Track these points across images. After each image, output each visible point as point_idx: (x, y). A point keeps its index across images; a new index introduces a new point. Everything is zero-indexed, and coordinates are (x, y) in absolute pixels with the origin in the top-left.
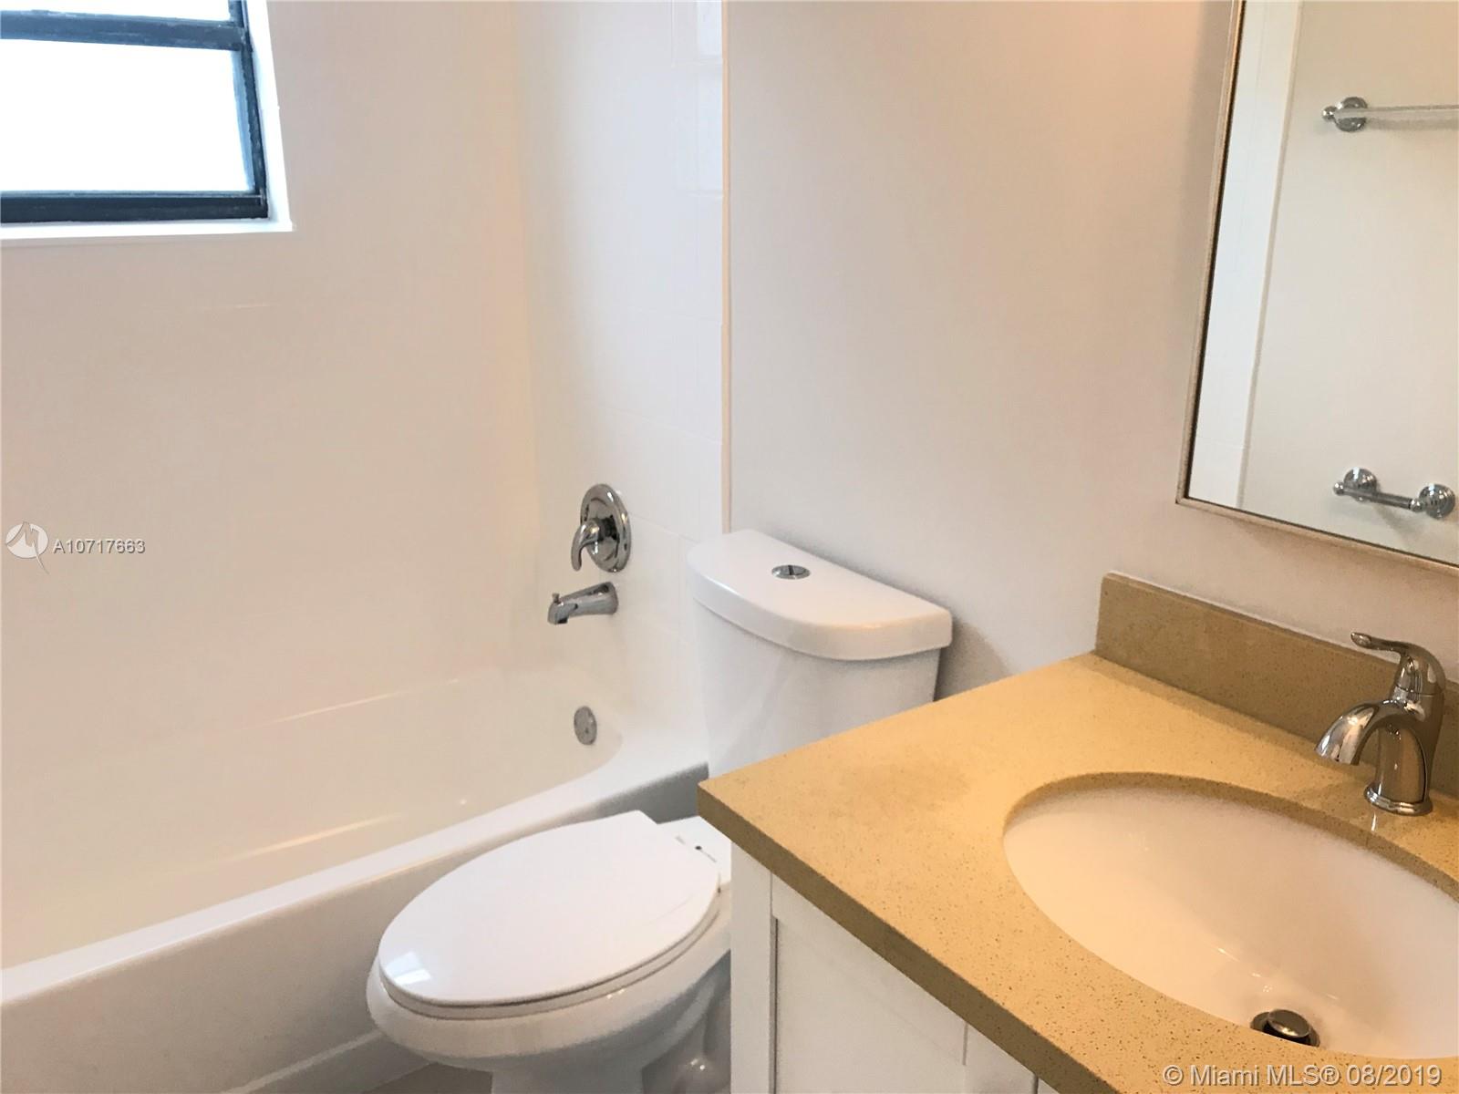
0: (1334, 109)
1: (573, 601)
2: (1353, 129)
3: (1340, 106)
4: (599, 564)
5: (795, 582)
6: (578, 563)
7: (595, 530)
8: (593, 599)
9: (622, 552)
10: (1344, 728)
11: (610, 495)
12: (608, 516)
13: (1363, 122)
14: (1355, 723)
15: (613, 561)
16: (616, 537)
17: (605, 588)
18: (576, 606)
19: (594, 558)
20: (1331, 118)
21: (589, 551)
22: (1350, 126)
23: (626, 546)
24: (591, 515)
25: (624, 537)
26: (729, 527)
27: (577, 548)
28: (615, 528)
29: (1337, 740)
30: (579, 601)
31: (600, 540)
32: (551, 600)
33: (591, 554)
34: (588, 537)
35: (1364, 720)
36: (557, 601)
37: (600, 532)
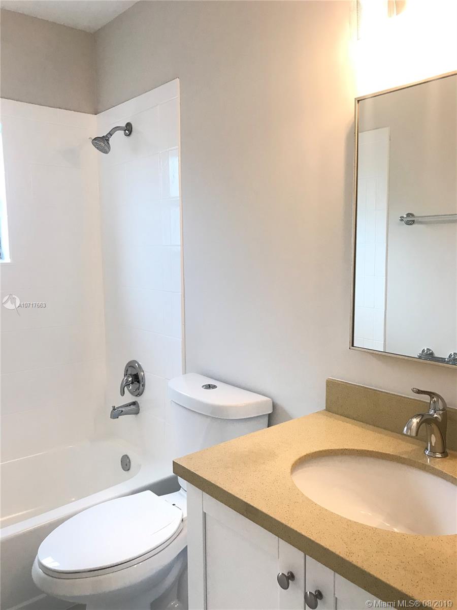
0: (403, 217)
1: (120, 409)
2: (411, 224)
3: (405, 216)
4: (132, 393)
5: (211, 390)
6: (123, 393)
7: (130, 379)
8: (129, 408)
9: (141, 387)
10: (412, 423)
11: (137, 365)
12: (136, 373)
13: (413, 221)
14: (415, 421)
15: (138, 391)
16: (139, 382)
17: (134, 403)
18: (122, 411)
19: (129, 391)
20: (402, 220)
21: (127, 388)
22: (409, 223)
23: (143, 385)
24: (129, 372)
25: (142, 381)
26: (185, 372)
27: (123, 387)
28: (138, 378)
29: (409, 428)
30: (123, 409)
31: (132, 383)
32: (112, 409)
33: (128, 389)
34: (127, 382)
35: (418, 420)
36: (114, 409)
37: (132, 380)
